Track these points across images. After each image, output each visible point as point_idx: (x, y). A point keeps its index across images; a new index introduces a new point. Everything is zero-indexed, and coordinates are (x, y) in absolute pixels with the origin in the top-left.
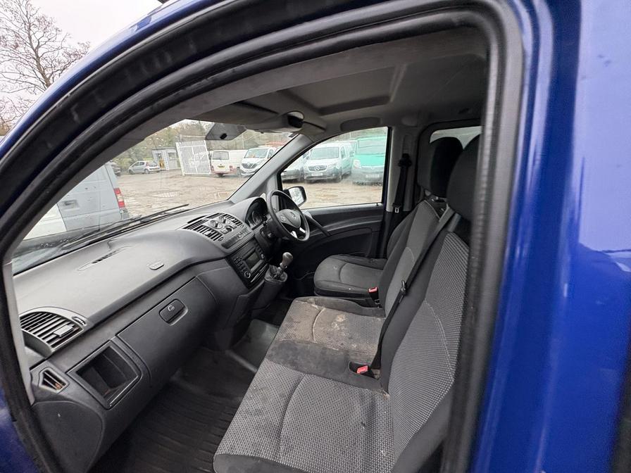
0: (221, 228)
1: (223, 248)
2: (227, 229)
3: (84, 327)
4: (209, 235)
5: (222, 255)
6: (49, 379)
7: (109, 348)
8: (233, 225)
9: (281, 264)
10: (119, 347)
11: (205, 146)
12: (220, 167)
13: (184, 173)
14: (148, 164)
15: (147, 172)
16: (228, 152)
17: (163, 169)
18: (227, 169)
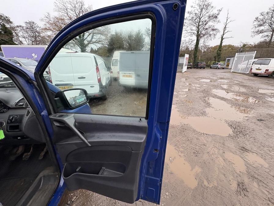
11: (254, 55)
12: (257, 69)
13: (232, 71)
14: (220, 65)
15: (217, 68)
16: (271, 60)
17: (227, 67)
18: (262, 71)
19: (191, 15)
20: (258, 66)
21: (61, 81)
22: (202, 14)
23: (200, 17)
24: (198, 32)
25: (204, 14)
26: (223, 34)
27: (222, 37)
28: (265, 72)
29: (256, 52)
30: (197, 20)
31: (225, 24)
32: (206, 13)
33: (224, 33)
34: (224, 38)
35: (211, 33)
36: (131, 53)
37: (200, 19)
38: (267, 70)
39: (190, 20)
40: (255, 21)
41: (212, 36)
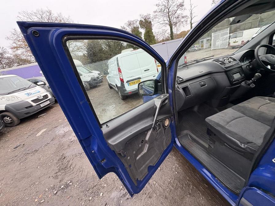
0: (226, 61)
1: (225, 69)
2: (229, 62)
3: (184, 80)
4: (220, 64)
5: (224, 71)
6: (178, 87)
7: (187, 86)
8: (232, 61)
9: (253, 79)
10: (189, 87)
11: (228, 31)
12: (234, 42)
13: (212, 49)
14: (196, 47)
15: (195, 50)
16: (243, 32)
17: (202, 48)
18: (239, 43)
19: (160, 7)
20: (234, 40)
21: (132, 77)
22: (169, 5)
23: (168, 8)
24: (170, 22)
25: (171, 4)
26: (191, 20)
27: (191, 23)
28: (242, 43)
29: (229, 28)
30: (165, 11)
31: (190, 10)
32: (172, 3)
33: (191, 18)
34: (192, 23)
35: (182, 20)
36: (163, 44)
37: (169, 10)
38: (243, 41)
39: (160, 12)
40: (212, 3)
41: (184, 23)
